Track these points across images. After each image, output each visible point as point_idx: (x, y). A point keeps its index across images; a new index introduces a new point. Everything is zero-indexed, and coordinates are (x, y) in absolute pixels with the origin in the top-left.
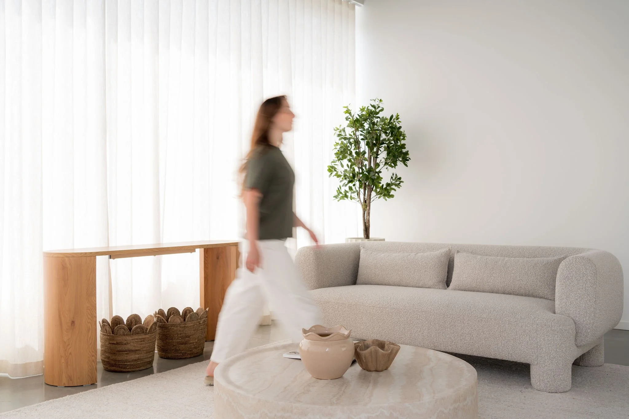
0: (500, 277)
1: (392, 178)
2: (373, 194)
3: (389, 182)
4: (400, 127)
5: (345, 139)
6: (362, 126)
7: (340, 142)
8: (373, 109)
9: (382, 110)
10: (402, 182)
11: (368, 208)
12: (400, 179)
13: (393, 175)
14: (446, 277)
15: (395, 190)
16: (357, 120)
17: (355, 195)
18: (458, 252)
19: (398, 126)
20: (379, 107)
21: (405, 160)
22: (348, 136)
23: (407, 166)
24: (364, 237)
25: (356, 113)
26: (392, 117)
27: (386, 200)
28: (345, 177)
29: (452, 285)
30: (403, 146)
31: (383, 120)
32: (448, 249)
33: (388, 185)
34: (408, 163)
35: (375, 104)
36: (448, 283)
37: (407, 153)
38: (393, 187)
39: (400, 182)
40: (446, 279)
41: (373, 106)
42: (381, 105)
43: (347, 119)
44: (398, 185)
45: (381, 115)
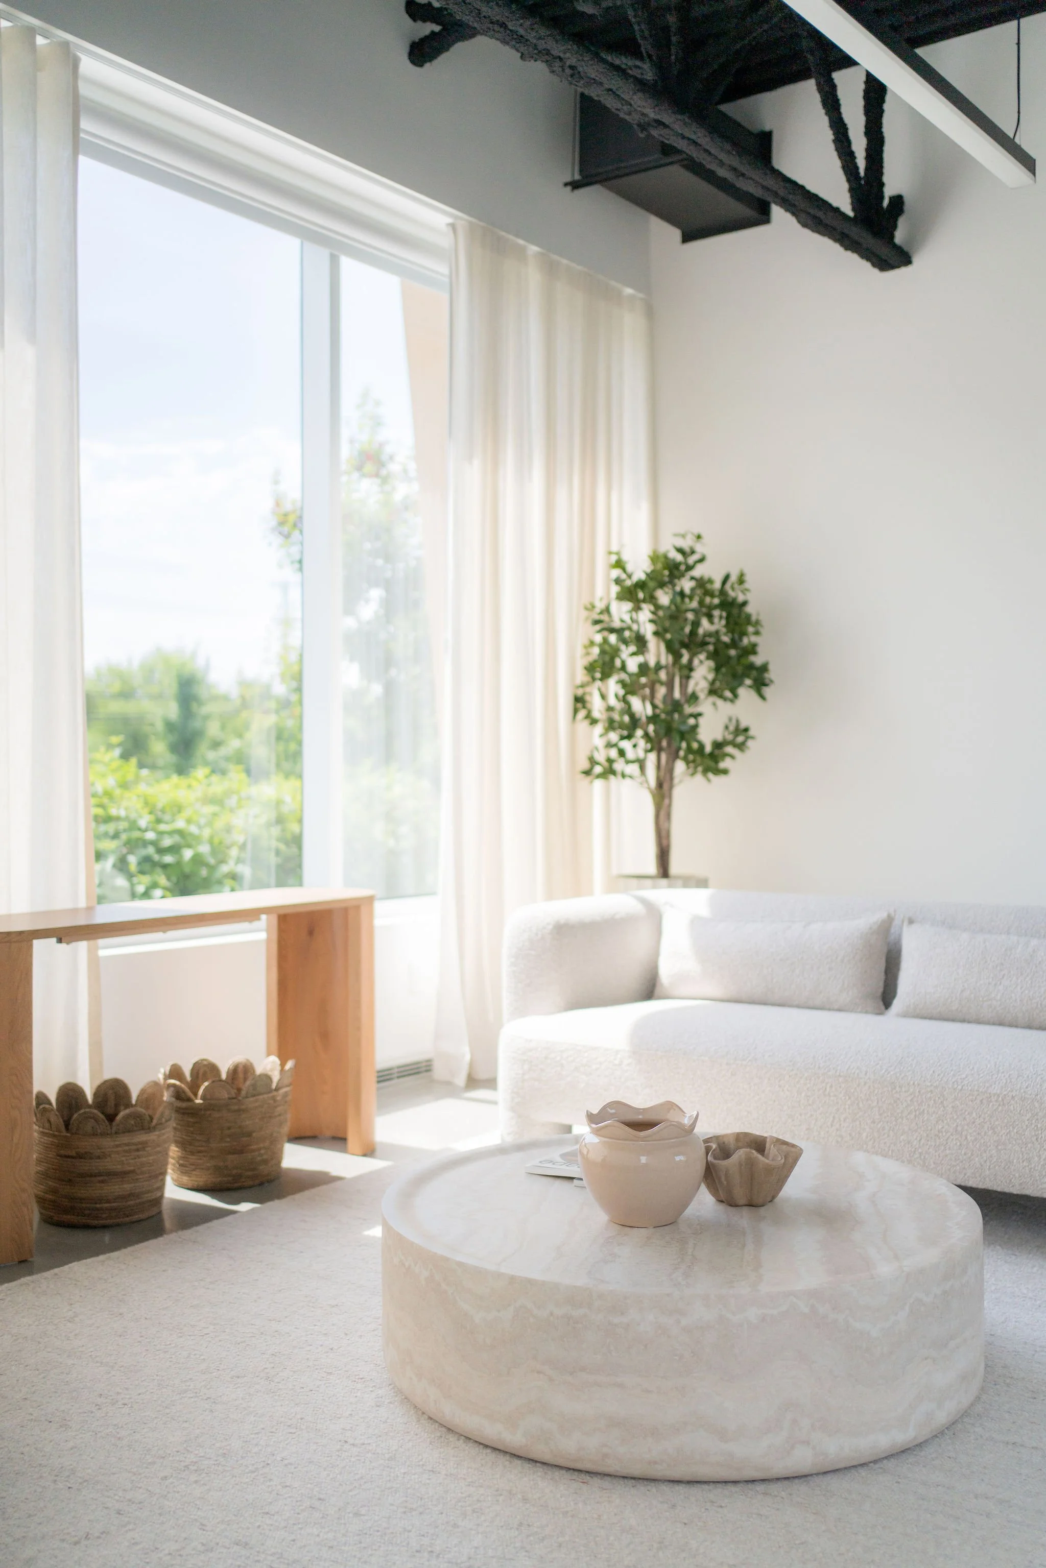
0: (1019, 987)
1: (727, 727)
2: (680, 767)
3: (719, 738)
4: (745, 603)
5: (612, 630)
6: (652, 599)
7: (598, 638)
8: (679, 558)
9: (702, 560)
10: (752, 738)
11: (666, 801)
12: (746, 730)
13: (730, 719)
14: (881, 984)
15: (733, 757)
16: (641, 585)
17: (633, 769)
18: (911, 922)
19: (741, 598)
20: (693, 552)
21: (760, 681)
22: (617, 624)
23: (762, 697)
24: (658, 873)
25: (640, 568)
26: (726, 578)
27: (709, 780)
28: (611, 725)
29: (898, 1004)
30: (752, 649)
31: (702, 583)
32: (885, 915)
33: (718, 745)
34: (766, 691)
35: (685, 544)
36: (887, 997)
37: (764, 668)
38: (729, 749)
39: (747, 738)
40: (881, 990)
41: (680, 551)
42: (700, 549)
43: (618, 581)
44: (741, 747)
45: (697, 572)
